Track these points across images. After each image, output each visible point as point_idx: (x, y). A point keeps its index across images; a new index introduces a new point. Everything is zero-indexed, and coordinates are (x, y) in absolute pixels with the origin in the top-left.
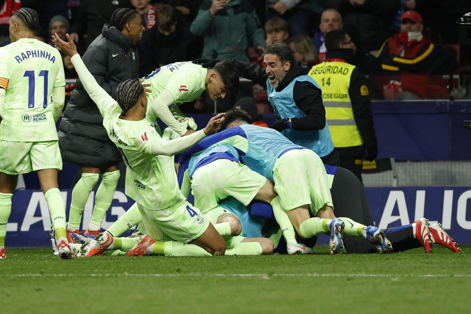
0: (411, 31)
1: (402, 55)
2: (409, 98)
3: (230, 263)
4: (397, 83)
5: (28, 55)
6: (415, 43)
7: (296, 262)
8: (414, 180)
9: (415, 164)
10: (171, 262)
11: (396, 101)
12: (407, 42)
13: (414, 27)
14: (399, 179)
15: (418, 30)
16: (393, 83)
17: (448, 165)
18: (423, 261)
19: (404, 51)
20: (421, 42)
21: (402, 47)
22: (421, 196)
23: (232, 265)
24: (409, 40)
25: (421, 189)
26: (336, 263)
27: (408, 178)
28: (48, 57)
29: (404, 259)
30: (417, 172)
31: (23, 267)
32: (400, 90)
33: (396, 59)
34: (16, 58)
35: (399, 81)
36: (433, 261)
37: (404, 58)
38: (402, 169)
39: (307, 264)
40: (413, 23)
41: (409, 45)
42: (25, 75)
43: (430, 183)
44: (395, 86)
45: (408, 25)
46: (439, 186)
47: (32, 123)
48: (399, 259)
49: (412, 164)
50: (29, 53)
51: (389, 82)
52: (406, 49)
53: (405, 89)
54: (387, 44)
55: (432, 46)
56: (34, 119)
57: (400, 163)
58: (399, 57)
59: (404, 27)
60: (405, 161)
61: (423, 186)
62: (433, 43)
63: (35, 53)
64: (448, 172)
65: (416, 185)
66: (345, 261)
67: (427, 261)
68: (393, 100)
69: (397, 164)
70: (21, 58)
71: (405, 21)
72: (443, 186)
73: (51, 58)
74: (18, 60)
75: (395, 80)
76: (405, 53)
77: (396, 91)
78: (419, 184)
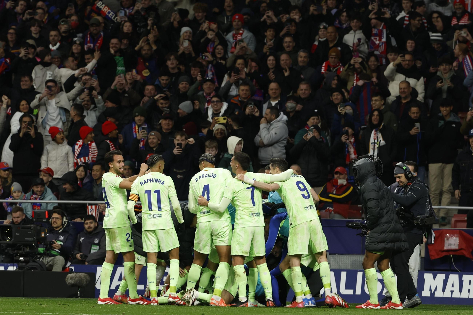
0: (340, 179)
1: (334, 192)
2: (338, 218)
3: (233, 311)
4: (331, 208)
5: (148, 181)
6: (342, 186)
7: (272, 311)
8: (340, 266)
9: (341, 256)
10: (198, 310)
11: (330, 219)
12: (338, 185)
13: (341, 176)
14: (331, 265)
15: (344, 178)
16: (328, 209)
17: (360, 257)
18: (345, 313)
19: (335, 190)
20: (345, 185)
21: (334, 188)
22: (344, 275)
23: (234, 312)
24: (339, 184)
25: (344, 270)
26: (295, 312)
27: (336, 264)
28: (159, 182)
29: (335, 311)
30: (342, 261)
31: (113, 310)
32: (333, 212)
33: (331, 195)
34: (140, 183)
35: (332, 208)
36: (352, 313)
37: (335, 194)
38: (333, 259)
39: (278, 312)
40: (341, 174)
41: (338, 187)
42: (145, 193)
43: (349, 267)
44: (330, 210)
45: (338, 175)
46: (354, 269)
47: (153, 219)
48: (331, 311)
49: (339, 256)
50: (148, 180)
51: (326, 208)
52: (337, 189)
53: (335, 212)
54: (326, 186)
55: (352, 188)
56: (154, 217)
57: (332, 255)
58: (332, 194)
59: (336, 176)
60: (335, 254)
61: (345, 269)
62: (353, 186)
63: (152, 180)
64: (359, 261)
65: (341, 269)
66: (300, 311)
67: (348, 313)
68: (329, 219)
69: (330, 256)
70: (143, 183)
71: (337, 173)
72: (357, 269)
73: (161, 183)
74: (141, 184)
75: (330, 207)
76: (336, 192)
77: (330, 213)
78: (343, 268)
